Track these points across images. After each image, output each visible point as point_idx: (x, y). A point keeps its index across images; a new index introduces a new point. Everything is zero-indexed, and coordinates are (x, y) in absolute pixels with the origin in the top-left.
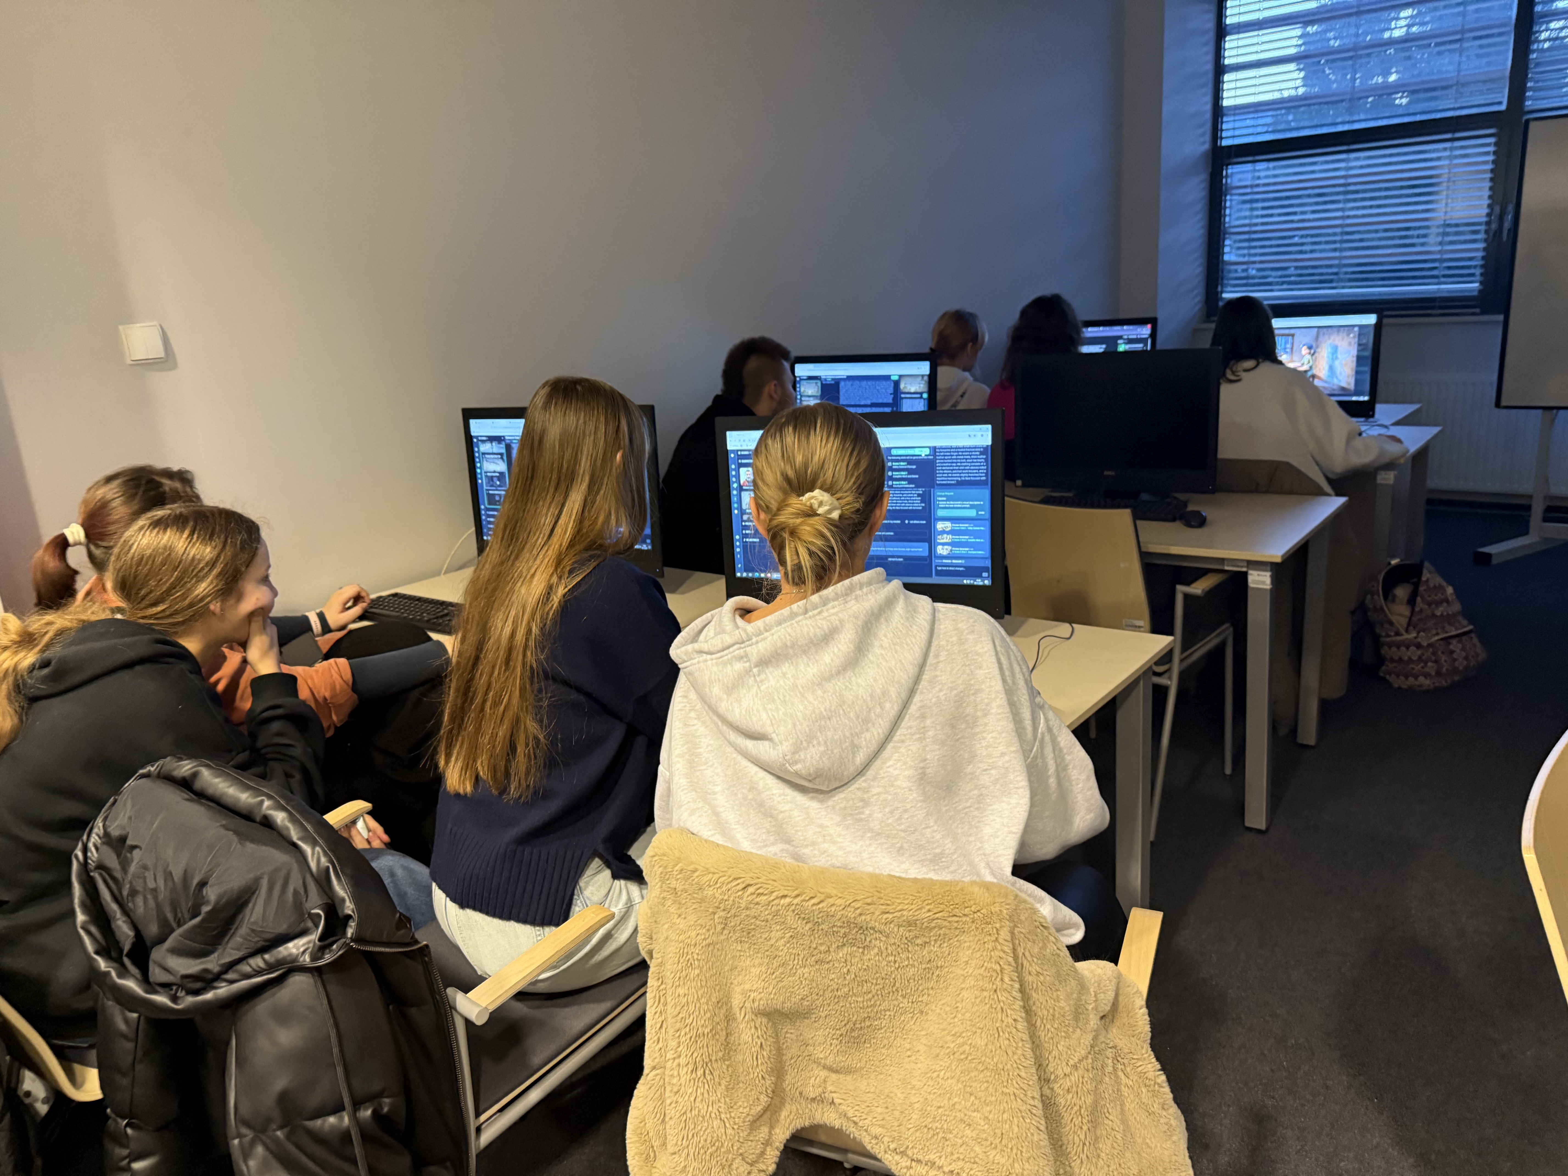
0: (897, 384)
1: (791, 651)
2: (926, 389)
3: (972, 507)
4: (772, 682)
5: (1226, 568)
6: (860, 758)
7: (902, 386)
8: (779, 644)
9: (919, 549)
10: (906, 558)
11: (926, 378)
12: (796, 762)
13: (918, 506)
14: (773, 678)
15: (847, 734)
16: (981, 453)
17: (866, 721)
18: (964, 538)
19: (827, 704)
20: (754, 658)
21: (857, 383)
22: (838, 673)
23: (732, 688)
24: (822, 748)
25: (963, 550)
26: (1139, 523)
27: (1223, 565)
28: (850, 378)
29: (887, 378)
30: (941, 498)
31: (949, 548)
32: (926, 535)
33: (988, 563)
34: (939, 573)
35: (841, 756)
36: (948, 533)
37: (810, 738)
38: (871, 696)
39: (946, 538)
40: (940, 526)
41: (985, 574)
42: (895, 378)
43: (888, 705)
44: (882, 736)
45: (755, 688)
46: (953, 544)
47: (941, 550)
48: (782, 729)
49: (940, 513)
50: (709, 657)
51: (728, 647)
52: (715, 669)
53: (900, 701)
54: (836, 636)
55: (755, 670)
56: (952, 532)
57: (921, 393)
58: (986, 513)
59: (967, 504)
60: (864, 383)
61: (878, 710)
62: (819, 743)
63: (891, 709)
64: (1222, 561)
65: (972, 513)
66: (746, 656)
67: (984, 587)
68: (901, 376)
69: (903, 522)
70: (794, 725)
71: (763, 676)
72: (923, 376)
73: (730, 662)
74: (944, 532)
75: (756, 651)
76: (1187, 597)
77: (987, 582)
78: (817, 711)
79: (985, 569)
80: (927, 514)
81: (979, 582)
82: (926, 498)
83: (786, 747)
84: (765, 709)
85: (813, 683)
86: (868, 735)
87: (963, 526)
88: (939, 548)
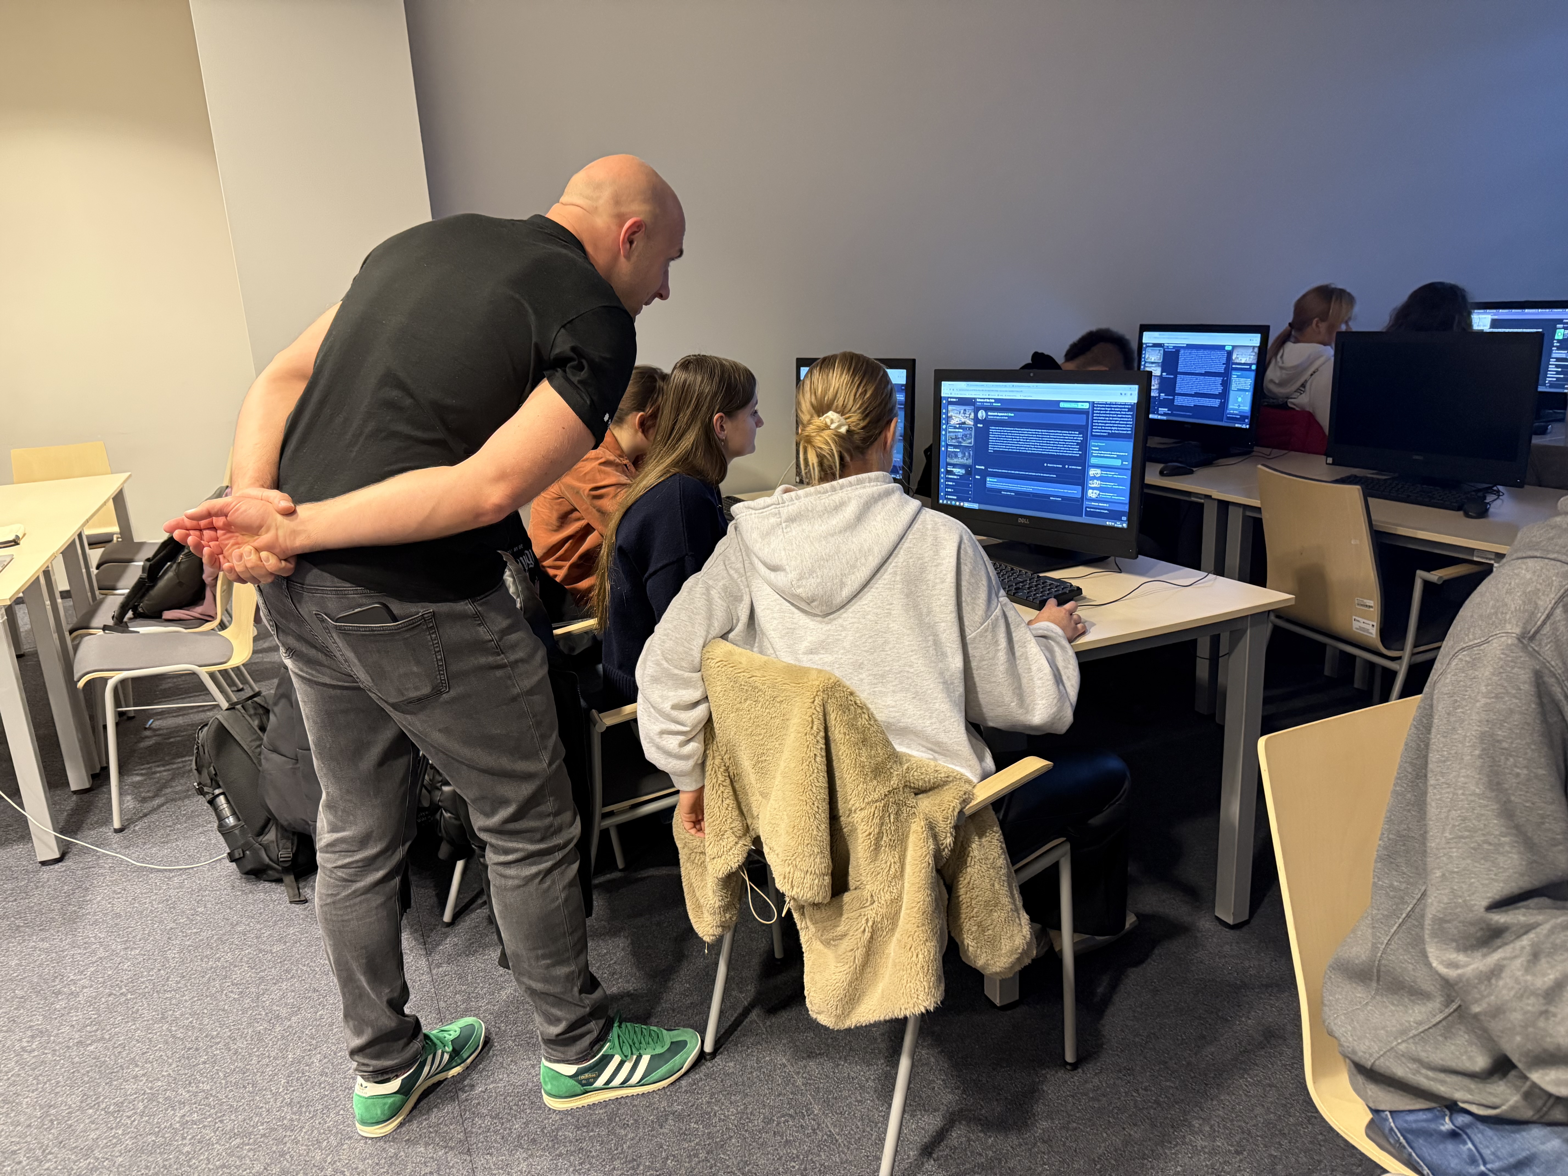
0: (1230, 354)
1: (811, 514)
2: (1255, 361)
3: (1118, 457)
4: (794, 533)
5: (1476, 559)
6: (846, 593)
7: (1234, 357)
8: (803, 508)
9: (1073, 491)
10: (1063, 498)
11: (1256, 350)
12: (799, 587)
13: (1076, 453)
14: (795, 530)
15: (839, 574)
16: (1129, 410)
17: (854, 567)
18: (1110, 485)
19: (827, 551)
20: (784, 516)
21: (1194, 351)
22: (840, 532)
23: (767, 534)
24: (819, 580)
25: (1108, 496)
26: (1371, 500)
27: (1473, 555)
28: (1189, 347)
29: (1222, 348)
30: (1095, 446)
31: (1098, 492)
32: (1080, 479)
33: (1126, 508)
34: (1089, 514)
35: (832, 589)
36: (1097, 479)
37: (812, 572)
38: (860, 551)
39: (1096, 484)
40: (1092, 472)
41: (1124, 518)
42: (1228, 348)
43: (871, 558)
44: (863, 579)
45: (782, 537)
46: (1100, 489)
47: (1092, 494)
48: (793, 563)
49: (1093, 461)
50: (753, 512)
51: (768, 506)
52: (756, 520)
53: (880, 557)
54: (844, 508)
55: (784, 525)
56: (1101, 478)
57: (1251, 365)
58: (1128, 464)
59: (1115, 454)
60: (1201, 352)
61: (863, 560)
62: (817, 576)
63: (873, 562)
64: (1471, 551)
65: (1118, 463)
66: (779, 513)
67: (1122, 529)
68: (1234, 347)
69: (1064, 466)
70: (802, 561)
71: (789, 529)
72: (1254, 347)
73: (768, 517)
74: (1094, 478)
75: (785, 511)
76: (1427, 584)
77: (1125, 525)
78: (820, 555)
79: (1122, 513)
80: (1083, 461)
81: (1118, 525)
82: (1084, 446)
83: (793, 575)
84: (785, 549)
85: (821, 536)
86: (853, 577)
87: (1110, 474)
88: (1090, 491)
